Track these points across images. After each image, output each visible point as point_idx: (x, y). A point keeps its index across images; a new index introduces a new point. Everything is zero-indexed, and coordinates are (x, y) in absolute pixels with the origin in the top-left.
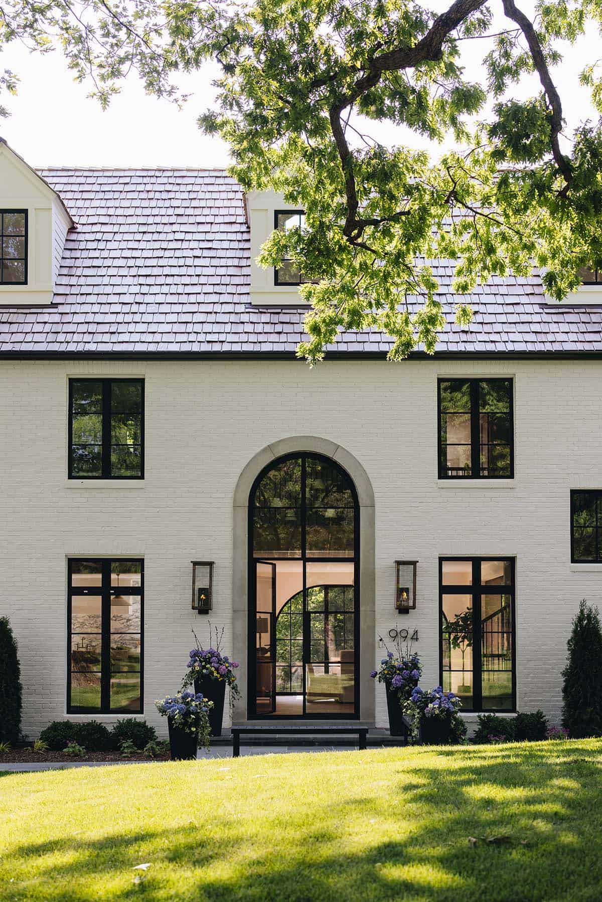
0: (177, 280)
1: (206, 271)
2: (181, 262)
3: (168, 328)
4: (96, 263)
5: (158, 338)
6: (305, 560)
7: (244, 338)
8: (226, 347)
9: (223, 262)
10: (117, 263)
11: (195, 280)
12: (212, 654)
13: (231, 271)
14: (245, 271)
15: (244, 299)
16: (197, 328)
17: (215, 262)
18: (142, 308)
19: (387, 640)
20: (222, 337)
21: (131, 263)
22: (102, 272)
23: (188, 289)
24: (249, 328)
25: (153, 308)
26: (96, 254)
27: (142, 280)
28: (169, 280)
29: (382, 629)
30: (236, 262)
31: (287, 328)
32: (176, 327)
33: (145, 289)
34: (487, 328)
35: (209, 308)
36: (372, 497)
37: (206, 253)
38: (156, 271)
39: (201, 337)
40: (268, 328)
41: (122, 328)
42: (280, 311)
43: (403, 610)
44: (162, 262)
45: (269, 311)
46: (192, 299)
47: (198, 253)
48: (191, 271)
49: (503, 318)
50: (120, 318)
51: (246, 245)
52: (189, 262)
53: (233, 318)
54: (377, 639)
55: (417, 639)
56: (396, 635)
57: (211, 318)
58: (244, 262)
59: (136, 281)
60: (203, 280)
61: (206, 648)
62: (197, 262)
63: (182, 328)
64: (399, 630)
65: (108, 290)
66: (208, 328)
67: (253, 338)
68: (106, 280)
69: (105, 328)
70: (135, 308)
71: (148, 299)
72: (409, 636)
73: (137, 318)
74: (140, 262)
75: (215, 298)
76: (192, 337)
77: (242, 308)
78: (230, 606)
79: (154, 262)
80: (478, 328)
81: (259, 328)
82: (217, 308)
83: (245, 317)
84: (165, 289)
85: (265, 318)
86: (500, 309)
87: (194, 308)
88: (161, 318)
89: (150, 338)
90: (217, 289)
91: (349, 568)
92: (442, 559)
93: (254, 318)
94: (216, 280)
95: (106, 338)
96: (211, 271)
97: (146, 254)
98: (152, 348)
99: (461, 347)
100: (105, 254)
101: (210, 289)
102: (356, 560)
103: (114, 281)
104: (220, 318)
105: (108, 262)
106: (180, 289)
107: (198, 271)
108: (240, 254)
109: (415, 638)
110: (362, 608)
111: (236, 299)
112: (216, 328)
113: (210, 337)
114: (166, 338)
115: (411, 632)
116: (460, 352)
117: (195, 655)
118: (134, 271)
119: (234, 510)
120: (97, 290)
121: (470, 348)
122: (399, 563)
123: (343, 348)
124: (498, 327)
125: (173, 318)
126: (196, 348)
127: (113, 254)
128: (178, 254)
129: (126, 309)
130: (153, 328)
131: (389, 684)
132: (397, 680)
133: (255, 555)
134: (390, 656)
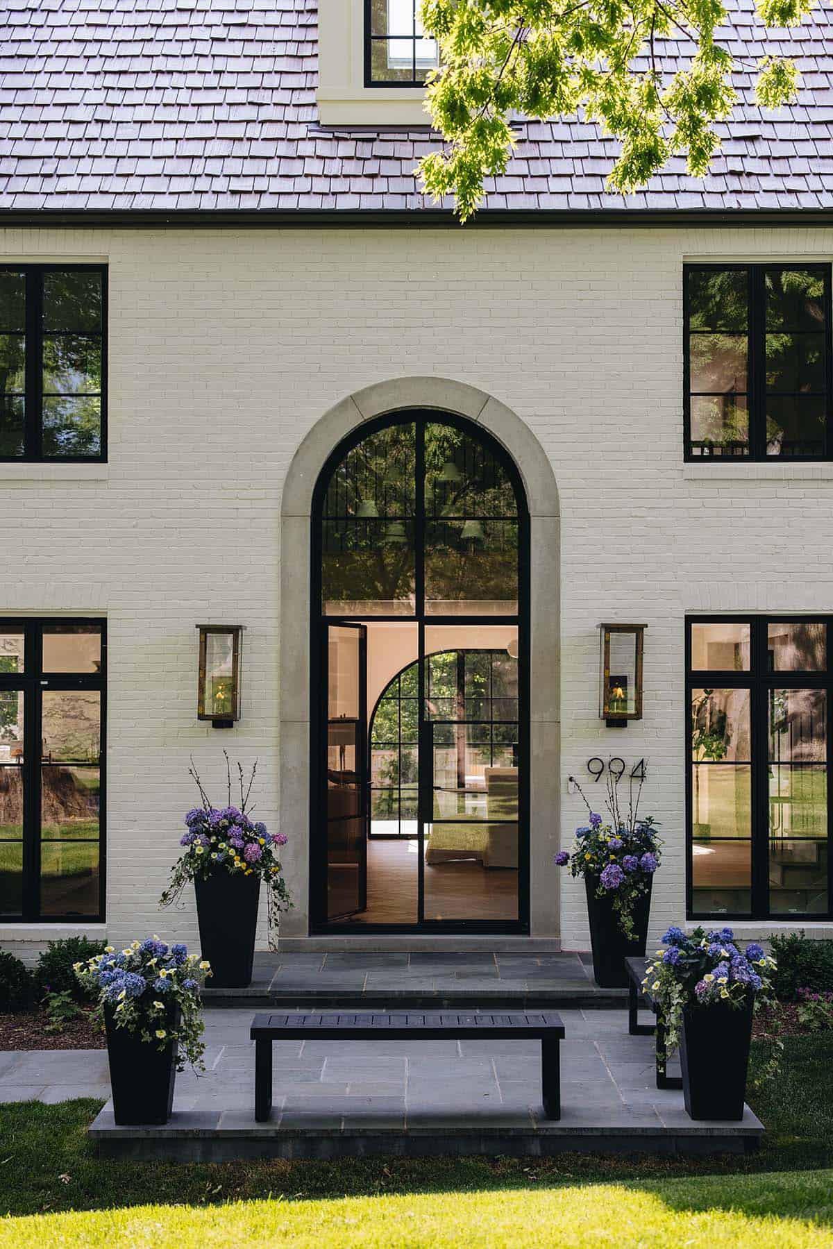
0: (177, 80)
1: (234, 65)
2: (187, 48)
3: (156, 167)
4: (25, 49)
5: (134, 184)
6: (423, 620)
7: (303, 184)
8: (268, 203)
9: (267, 49)
10: (64, 49)
11: (212, 80)
12: (232, 818)
13: (282, 65)
14: (309, 65)
15: (306, 114)
16: (214, 167)
17: (252, 49)
18: (108, 131)
19: (583, 778)
20: (261, 184)
21: (92, 49)
22: (36, 65)
23: (199, 97)
24: (314, 167)
25: (129, 131)
26: (27, 34)
27: (110, 81)
28: (163, 81)
29: (572, 761)
30: (292, 49)
31: (389, 168)
32: (172, 167)
33: (115, 97)
34: (778, 167)
35: (238, 131)
36: (553, 497)
37: (235, 33)
38: (138, 65)
39: (219, 185)
40: (351, 167)
41: (64, 167)
42: (374, 135)
43: (616, 722)
44: (149, 49)
45: (353, 136)
46: (207, 113)
47: (220, 32)
48: (205, 65)
49: (809, 149)
50: (63, 149)
51: (312, 20)
52: (202, 48)
53: (283, 149)
54: (564, 777)
55: (643, 776)
56: (599, 769)
57: (242, 149)
58: (307, 50)
59: (98, 81)
60: (227, 80)
61: (220, 805)
62: (219, 48)
63: (183, 167)
64: (606, 759)
65: (45, 97)
66: (233, 167)
67: (321, 185)
68: (41, 80)
69: (34, 166)
70: (93, 130)
71: (119, 114)
72: (628, 771)
73: (97, 148)
74: (108, 49)
75: (249, 113)
76: (202, 184)
77: (301, 131)
78: (275, 712)
79: (135, 49)
80: (762, 166)
81: (334, 167)
82: (254, 131)
83: (306, 148)
84: (154, 97)
85: (346, 149)
86: (801, 132)
87: (209, 131)
88: (144, 149)
89: (118, 185)
90: (254, 96)
91: (512, 632)
92: (690, 620)
93: (324, 149)
94: (254, 81)
95: (34, 184)
96: (244, 65)
97: (121, 34)
98: (122, 203)
99: (731, 202)
100: (43, 34)
101: (241, 96)
102: (522, 621)
103: (56, 81)
104: (259, 149)
105: (48, 49)
106: (184, 97)
107: (219, 64)
108: (299, 34)
109: (639, 773)
110: (534, 717)
111: (291, 114)
112: (251, 167)
113: (236, 185)
114: (150, 185)
115: (631, 763)
116: (730, 212)
117: (197, 821)
118: (95, 65)
119: (283, 523)
120: (22, 98)
121: (748, 203)
122: (609, 628)
123: (497, 203)
124: (800, 166)
125: (167, 148)
126: (208, 203)
127: (59, 34)
128: (183, 34)
129: (77, 132)
130: (126, 166)
131: (592, 882)
132: (610, 875)
133: (331, 610)
134: (596, 820)
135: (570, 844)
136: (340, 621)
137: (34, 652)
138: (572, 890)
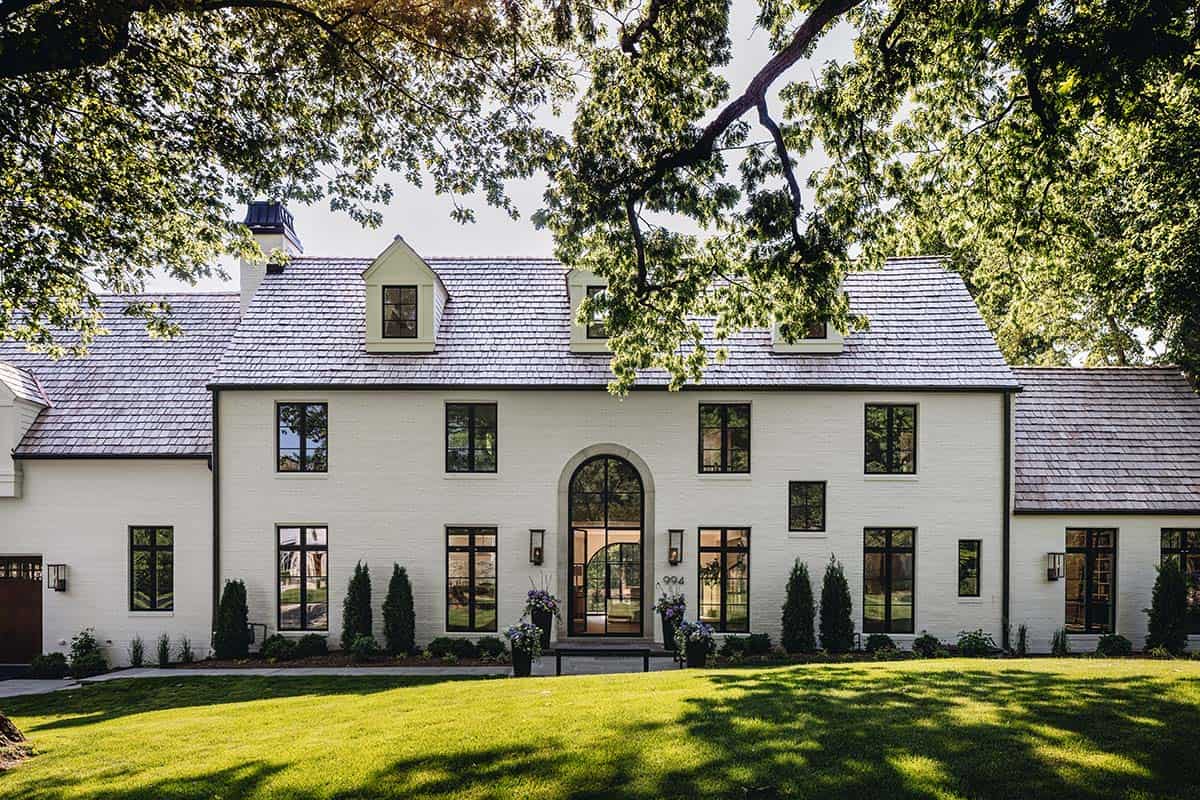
0: (520, 335)
1: (540, 329)
2: (523, 323)
3: (513, 368)
4: (464, 323)
5: (506, 375)
6: (607, 529)
7: (565, 375)
8: (553, 382)
9: (551, 323)
10: (479, 323)
11: (532, 335)
12: (543, 592)
13: (557, 329)
14: (567, 329)
15: (566, 348)
16: (534, 368)
17: (546, 323)
18: (496, 354)
19: (662, 584)
20: (551, 375)
21: (488, 323)
22: (469, 329)
23: (527, 342)
24: (569, 368)
25: (503, 355)
26: (465, 317)
27: (496, 335)
28: (515, 335)
29: (659, 577)
30: (560, 323)
31: (596, 368)
32: (519, 368)
33: (498, 341)
34: (733, 369)
35: (541, 354)
36: (653, 485)
37: (540, 317)
38: (506, 329)
39: (536, 375)
40: (582, 368)
41: (481, 368)
42: (590, 356)
43: (674, 563)
44: (509, 323)
45: (583, 357)
46: (530, 348)
47: (534, 316)
48: (529, 329)
49: (743, 362)
50: (480, 361)
51: (568, 311)
52: (528, 322)
53: (558, 361)
54: (656, 583)
55: (683, 583)
56: (668, 580)
57: (543, 361)
58: (566, 323)
59: (491, 336)
60: (538, 335)
61: (539, 589)
62: (534, 322)
63: (523, 368)
64: (670, 577)
65: (473, 342)
66: (541, 368)
67: (572, 375)
68: (471, 335)
69: (471, 368)
70: (491, 354)
71: (500, 348)
72: (678, 581)
73: (492, 361)
74: (494, 323)
75: (545, 348)
76: (530, 375)
77: (564, 355)
78: (556, 561)
79: (504, 323)
80: (728, 369)
81: (576, 368)
82: (547, 354)
83: (566, 361)
84: (512, 341)
85: (580, 361)
86: (741, 356)
87: (531, 354)
88: (509, 361)
89: (501, 375)
90: (547, 341)
91: (639, 532)
92: (700, 529)
93: (572, 361)
94: (547, 335)
95: (471, 375)
96: (543, 329)
97: (499, 317)
98: (503, 382)
99: (715, 382)
100: (471, 317)
101: (542, 341)
102: (642, 529)
103: (476, 335)
104: (549, 361)
105: (473, 323)
106: (522, 341)
107: (534, 329)
108: (563, 317)
109: (681, 582)
110: (645, 561)
111: (560, 348)
112: (547, 368)
113: (542, 375)
114: (512, 375)
115: (679, 578)
116: (715, 386)
117: (531, 594)
118: (490, 329)
119: (559, 494)
120: (464, 342)
121: (721, 382)
122: (671, 531)
124: (740, 368)
125: (517, 361)
126: (532, 382)
127: (476, 317)
128: (521, 317)
129: (485, 355)
130: (503, 368)
131: (664, 615)
132: (669, 612)
133: (573, 525)
134: (665, 595)
135: (657, 603)
136: (577, 529)
137: (472, 540)
138: (658, 617)
